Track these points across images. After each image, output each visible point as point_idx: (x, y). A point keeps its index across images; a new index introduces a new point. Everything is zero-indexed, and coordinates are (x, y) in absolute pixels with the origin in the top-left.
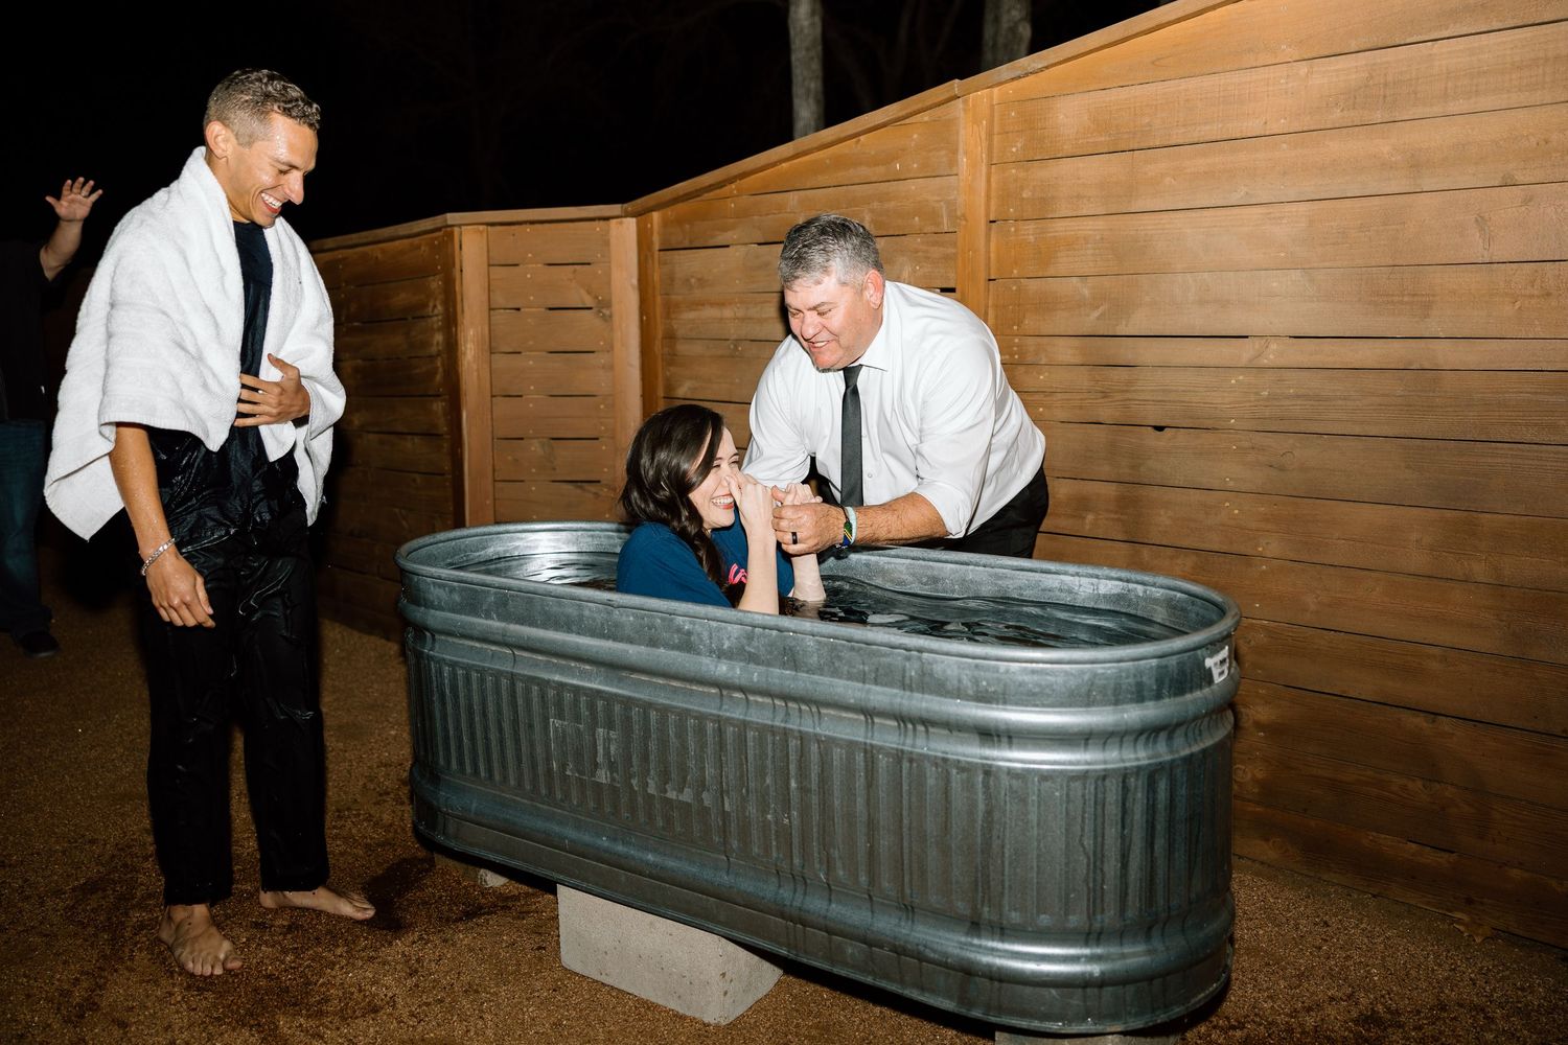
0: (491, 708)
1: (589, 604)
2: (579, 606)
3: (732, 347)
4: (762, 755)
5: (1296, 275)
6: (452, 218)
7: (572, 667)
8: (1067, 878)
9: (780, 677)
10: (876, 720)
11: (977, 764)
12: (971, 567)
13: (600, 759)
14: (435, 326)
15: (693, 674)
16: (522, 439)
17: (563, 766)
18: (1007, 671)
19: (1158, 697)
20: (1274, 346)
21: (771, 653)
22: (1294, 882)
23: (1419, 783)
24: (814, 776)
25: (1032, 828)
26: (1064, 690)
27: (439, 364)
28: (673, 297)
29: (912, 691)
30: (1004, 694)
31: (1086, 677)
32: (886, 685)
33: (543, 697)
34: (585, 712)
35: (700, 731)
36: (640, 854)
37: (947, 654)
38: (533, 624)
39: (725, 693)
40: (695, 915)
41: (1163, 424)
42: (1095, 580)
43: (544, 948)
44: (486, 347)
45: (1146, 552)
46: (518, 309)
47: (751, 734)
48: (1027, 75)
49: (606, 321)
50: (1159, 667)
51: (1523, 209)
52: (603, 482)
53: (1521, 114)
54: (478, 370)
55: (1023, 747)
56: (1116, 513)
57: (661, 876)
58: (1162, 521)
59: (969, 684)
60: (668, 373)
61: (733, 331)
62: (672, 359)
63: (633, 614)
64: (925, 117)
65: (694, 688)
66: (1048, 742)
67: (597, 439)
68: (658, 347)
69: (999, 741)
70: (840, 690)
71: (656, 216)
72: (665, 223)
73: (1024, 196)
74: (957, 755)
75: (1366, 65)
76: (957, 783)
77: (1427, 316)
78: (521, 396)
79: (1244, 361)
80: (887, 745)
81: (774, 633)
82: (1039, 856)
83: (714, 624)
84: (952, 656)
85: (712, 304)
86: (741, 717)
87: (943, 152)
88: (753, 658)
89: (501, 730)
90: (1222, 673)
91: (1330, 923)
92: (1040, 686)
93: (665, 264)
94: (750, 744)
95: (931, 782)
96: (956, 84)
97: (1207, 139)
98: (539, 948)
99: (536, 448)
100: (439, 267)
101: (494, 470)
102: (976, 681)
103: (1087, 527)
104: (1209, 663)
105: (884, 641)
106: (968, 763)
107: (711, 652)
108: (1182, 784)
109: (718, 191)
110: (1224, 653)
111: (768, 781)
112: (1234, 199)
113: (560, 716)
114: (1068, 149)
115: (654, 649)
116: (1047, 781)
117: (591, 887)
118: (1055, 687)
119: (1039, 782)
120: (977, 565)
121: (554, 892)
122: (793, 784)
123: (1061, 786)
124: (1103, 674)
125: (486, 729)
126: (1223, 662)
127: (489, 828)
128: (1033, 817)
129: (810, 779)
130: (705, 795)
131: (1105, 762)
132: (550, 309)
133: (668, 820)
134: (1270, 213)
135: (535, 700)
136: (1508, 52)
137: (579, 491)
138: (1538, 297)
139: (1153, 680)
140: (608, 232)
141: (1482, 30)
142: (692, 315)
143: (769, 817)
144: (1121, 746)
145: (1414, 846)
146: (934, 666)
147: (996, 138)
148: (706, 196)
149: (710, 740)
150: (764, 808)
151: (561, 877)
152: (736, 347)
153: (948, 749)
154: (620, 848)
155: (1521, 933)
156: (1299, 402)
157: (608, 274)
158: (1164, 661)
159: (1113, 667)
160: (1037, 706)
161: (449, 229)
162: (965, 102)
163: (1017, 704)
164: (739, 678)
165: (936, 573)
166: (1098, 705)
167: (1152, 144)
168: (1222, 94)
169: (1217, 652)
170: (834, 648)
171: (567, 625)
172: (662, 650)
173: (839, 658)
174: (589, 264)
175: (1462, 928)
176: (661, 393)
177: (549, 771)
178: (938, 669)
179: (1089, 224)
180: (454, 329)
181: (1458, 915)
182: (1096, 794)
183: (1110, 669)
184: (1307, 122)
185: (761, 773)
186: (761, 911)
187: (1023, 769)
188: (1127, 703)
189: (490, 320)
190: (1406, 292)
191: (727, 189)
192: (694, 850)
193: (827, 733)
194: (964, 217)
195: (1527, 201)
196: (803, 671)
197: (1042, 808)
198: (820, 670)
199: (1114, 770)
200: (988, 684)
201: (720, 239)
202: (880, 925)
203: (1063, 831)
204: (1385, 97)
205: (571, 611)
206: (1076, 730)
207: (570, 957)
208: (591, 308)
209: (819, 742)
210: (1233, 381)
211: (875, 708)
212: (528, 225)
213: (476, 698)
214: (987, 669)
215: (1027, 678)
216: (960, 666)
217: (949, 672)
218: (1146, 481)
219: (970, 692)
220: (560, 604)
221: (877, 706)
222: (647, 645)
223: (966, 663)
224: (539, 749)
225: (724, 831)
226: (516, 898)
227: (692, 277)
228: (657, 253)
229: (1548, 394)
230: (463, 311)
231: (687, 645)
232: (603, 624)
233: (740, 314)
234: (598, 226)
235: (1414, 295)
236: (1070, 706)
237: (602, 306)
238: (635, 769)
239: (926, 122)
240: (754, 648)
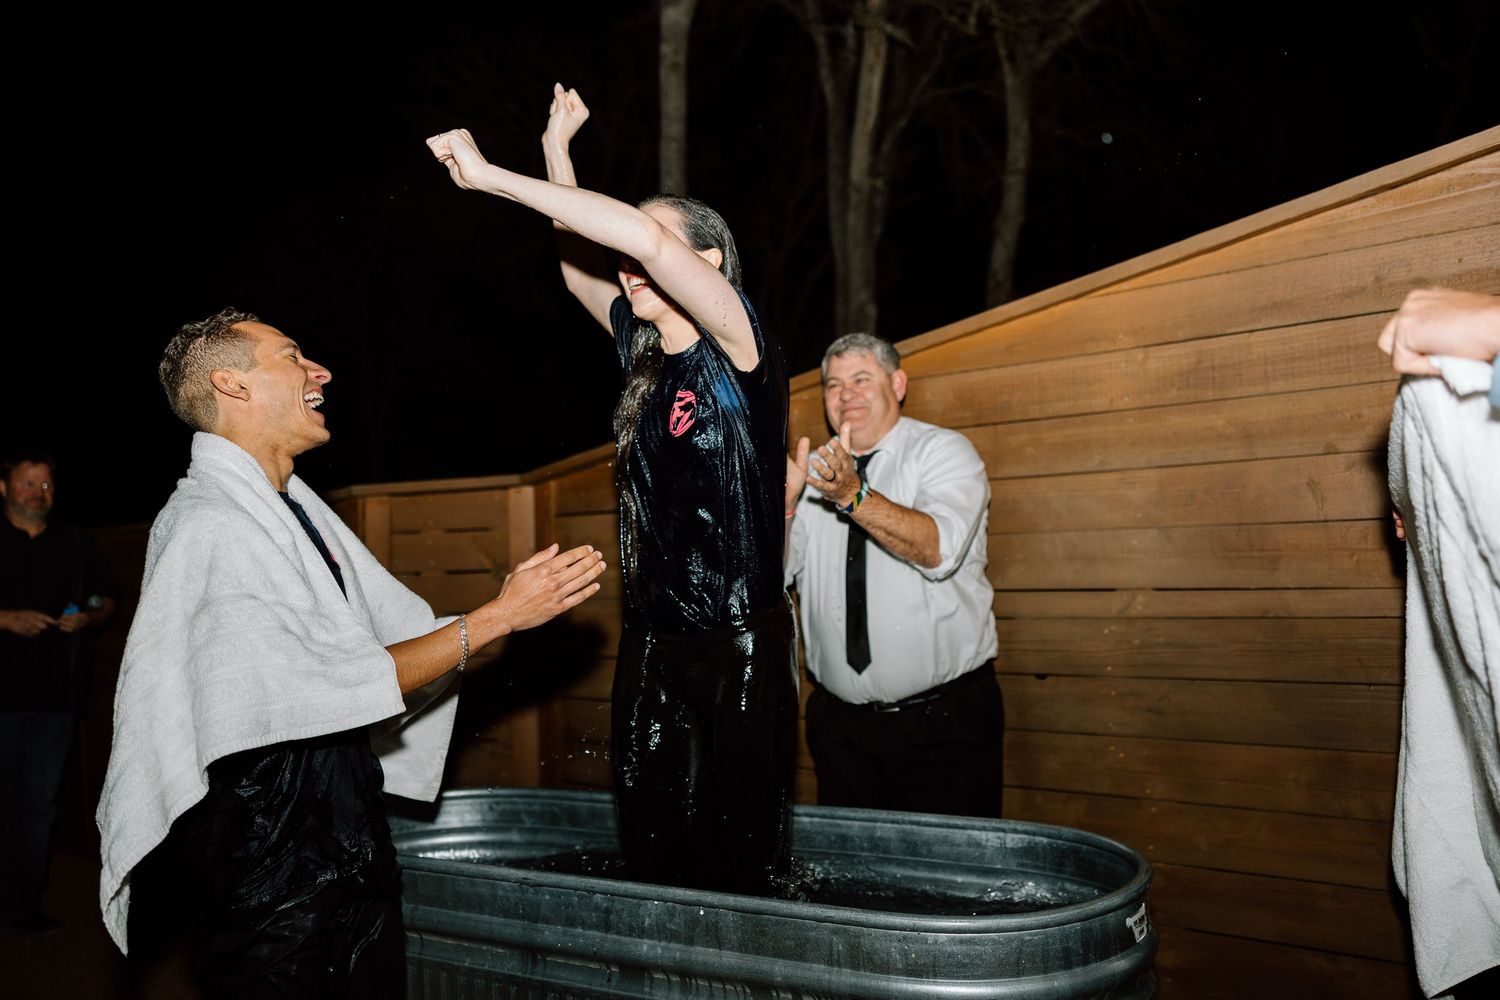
1: (503, 883)
2: (492, 885)
5: (1153, 533)
6: (357, 490)
7: (483, 951)
12: (879, 824)
18: (936, 942)
19: (1085, 962)
20: (1140, 598)
29: (839, 966)
30: (934, 966)
31: (1014, 945)
38: (443, 904)
41: (1044, 671)
42: (1001, 834)
46: (418, 574)
50: (1084, 930)
51: (1348, 473)
53: (1335, 393)
58: (1051, 767)
71: (553, 485)
72: (561, 491)
75: (1193, 352)
77: (1276, 569)
79: (1113, 614)
88: (673, 936)
90: (1141, 932)
92: (969, 956)
93: (563, 527)
97: (1061, 414)
102: (905, 954)
104: (1130, 922)
110: (1142, 910)
112: (1090, 466)
120: (884, 821)
124: (1030, 940)
126: (1141, 920)
132: (450, 572)
134: (1124, 478)
136: (1315, 341)
138: (1372, 551)
140: (507, 500)
156: (1169, 650)
157: (507, 538)
158: (1087, 924)
159: (1039, 933)
161: (353, 499)
163: (947, 976)
165: (844, 831)
167: (1012, 419)
168: (1071, 376)
169: (1136, 910)
171: (479, 904)
172: (580, 930)
174: (488, 530)
178: (866, 942)
183: (1036, 936)
184: (1149, 400)
188: (1056, 970)
190: (1254, 548)
195: (1348, 467)
204: (1214, 378)
208: (489, 570)
210: (1106, 631)
212: (430, 495)
214: (916, 941)
218: (1033, 728)
219: (900, 966)
221: (805, 983)
222: (564, 925)
228: (554, 518)
232: (517, 903)
234: (497, 495)
235: (1262, 550)
237: (501, 568)
240: (676, 925)
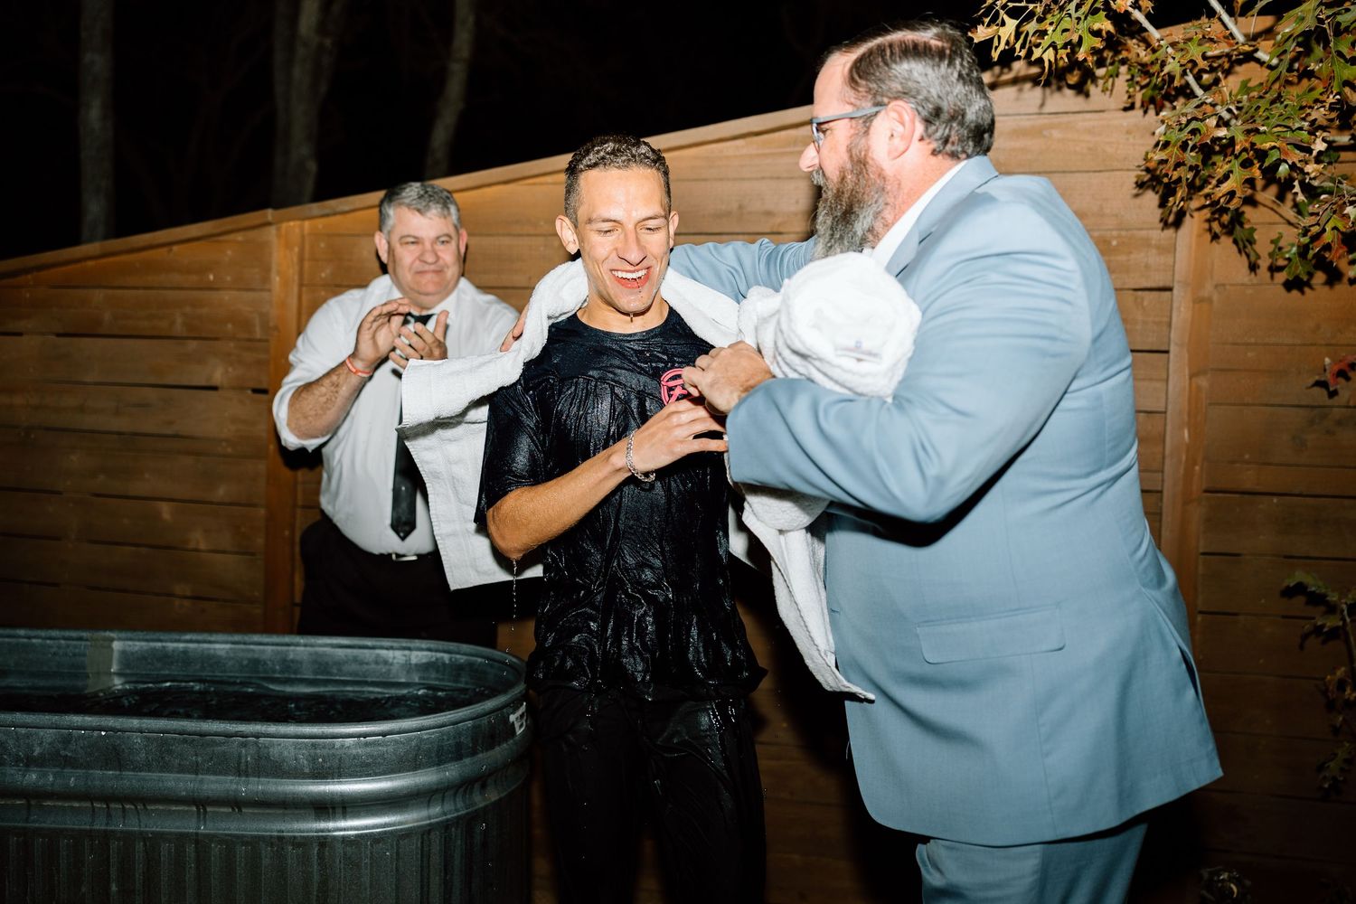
3: (23, 434)
4: (78, 863)
9: (102, 778)
10: (209, 809)
11: (313, 836)
12: (292, 648)
18: (342, 746)
19: (474, 753)
21: (91, 755)
24: (138, 876)
25: (366, 889)
26: (394, 757)
29: (247, 776)
30: (339, 768)
31: (413, 744)
32: (220, 773)
37: (284, 737)
39: (33, 802)
42: (407, 652)
47: (64, 843)
48: (335, 215)
50: (474, 727)
55: (357, 815)
59: (305, 762)
61: (25, 419)
64: (239, 237)
69: (334, 813)
70: (171, 784)
74: (292, 832)
76: (292, 859)
80: (221, 832)
83: (23, 731)
84: (288, 738)
86: (53, 826)
87: (256, 270)
88: (69, 763)
90: (521, 726)
92: (372, 756)
94: (63, 853)
95: (266, 862)
96: (270, 214)
104: (512, 718)
105: (219, 730)
106: (303, 837)
107: (17, 760)
110: (523, 709)
111: (83, 890)
116: (379, 843)
118: (386, 756)
119: (372, 845)
122: (114, 888)
123: (392, 846)
124: (428, 739)
126: (522, 716)
128: (366, 880)
129: (134, 881)
131: (429, 818)
139: (469, 739)
144: (443, 800)
146: (271, 750)
147: (307, 265)
149: (13, 855)
152: (28, 434)
153: (283, 828)
158: (477, 722)
159: (436, 732)
160: (369, 775)
162: (278, 229)
163: (351, 776)
164: (53, 784)
165: (256, 656)
166: (424, 768)
168: (496, 253)
169: (518, 708)
170: (164, 742)
173: (170, 752)
178: (274, 752)
182: (422, 847)
183: (433, 734)
185: (76, 882)
187: (357, 836)
188: (449, 762)
191: (21, 279)
193: (154, 829)
194: (276, 328)
196: (129, 770)
197: (375, 869)
198: (148, 767)
199: (437, 823)
200: (324, 761)
203: (394, 886)
206: (405, 792)
209: (144, 840)
211: (208, 798)
214: (324, 747)
215: (360, 751)
216: (295, 745)
217: (286, 753)
219: (307, 770)
221: (211, 795)
223: (303, 743)
233: (34, 401)
236: (400, 771)
239: (239, 242)
240: (71, 751)
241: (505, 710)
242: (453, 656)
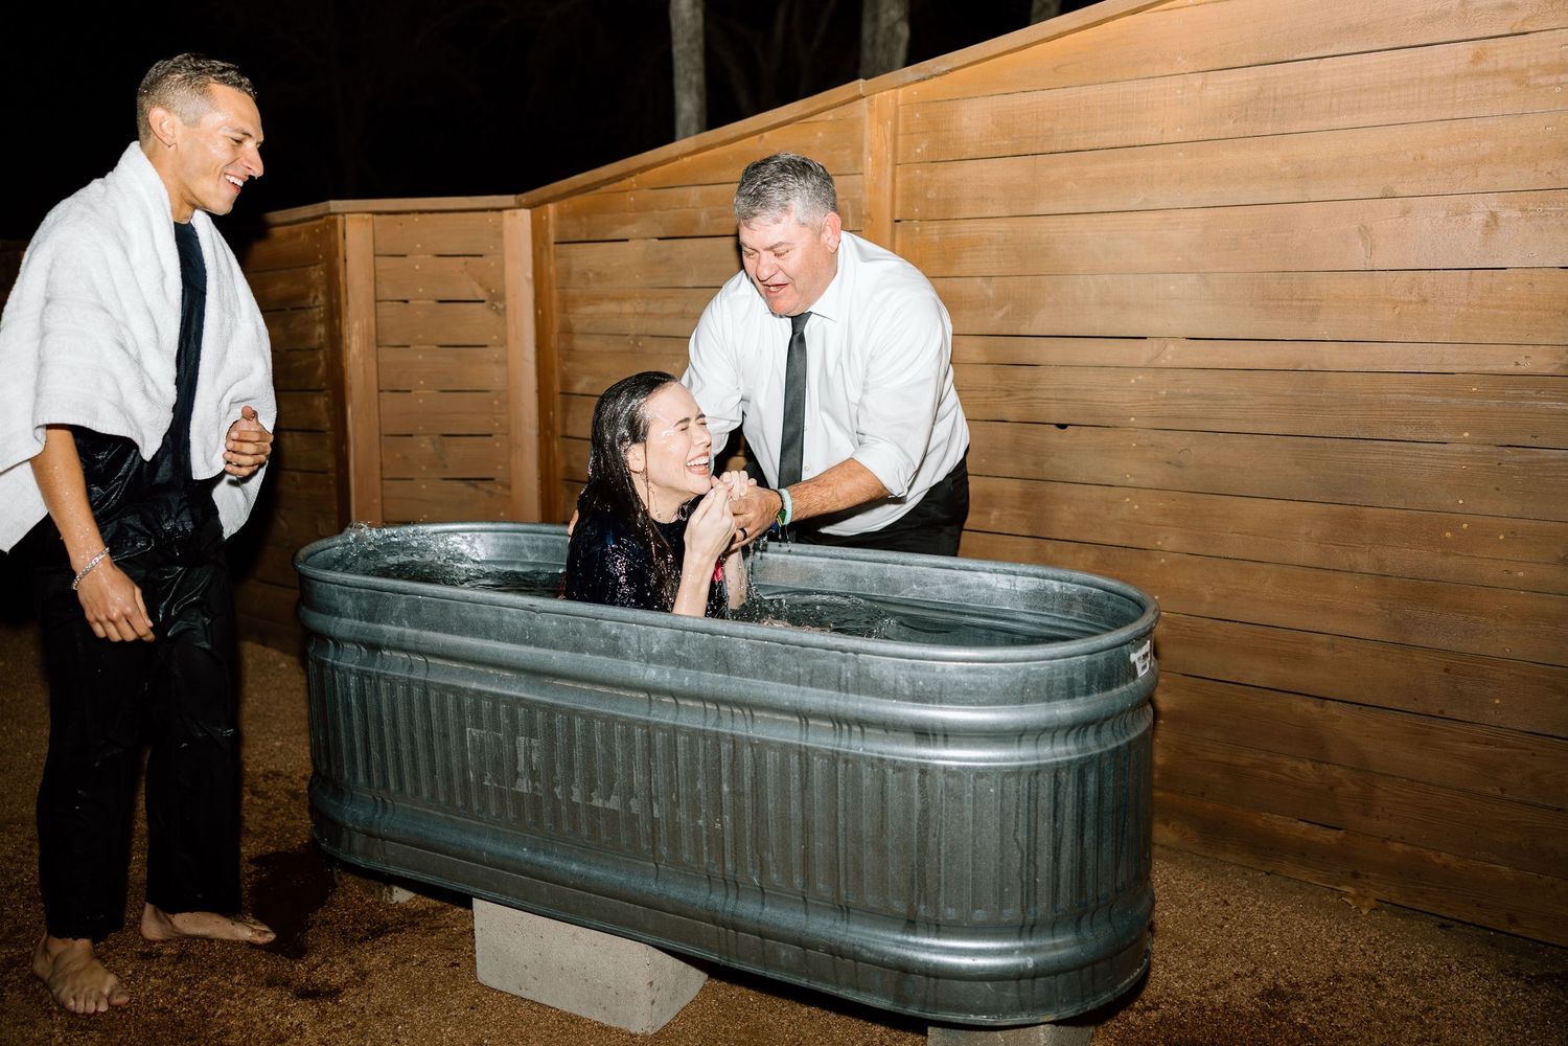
0: (402, 719)
1: (510, 609)
2: (499, 611)
3: (632, 342)
4: (693, 760)
5: (1192, 279)
6: (335, 205)
7: (490, 674)
8: (1001, 873)
9: (712, 681)
10: (811, 722)
11: (913, 763)
12: (889, 565)
13: (521, 768)
14: (317, 318)
15: (620, 679)
16: (411, 435)
17: (481, 777)
18: (944, 671)
19: (1088, 692)
20: (1171, 347)
21: (702, 656)
22: (1192, 863)
23: (1309, 765)
24: (747, 780)
25: (968, 824)
26: (999, 688)
27: (321, 357)
28: (571, 291)
29: (847, 692)
30: (940, 693)
31: (1020, 675)
32: (821, 687)
33: (459, 706)
34: (504, 720)
35: (628, 736)
36: (564, 865)
37: (884, 655)
38: (448, 630)
39: (653, 697)
40: (621, 924)
41: (1065, 423)
42: (1012, 577)
43: (458, 965)
44: (373, 340)
45: (1049, 547)
46: (406, 301)
47: (681, 739)
48: (931, 77)
49: (499, 314)
50: (1089, 663)
51: (1402, 219)
52: (497, 480)
53: (1400, 130)
54: (364, 364)
55: (959, 745)
56: (1020, 509)
57: (584, 885)
58: (1065, 517)
59: (906, 684)
60: (565, 369)
61: (632, 326)
62: (569, 354)
63: (556, 620)
64: (830, 115)
65: (622, 693)
66: (983, 740)
67: (490, 435)
68: (554, 341)
69: (935, 740)
70: (774, 693)
71: (551, 208)
72: (561, 216)
73: (929, 196)
74: (893, 754)
75: (1257, 79)
76: (893, 783)
77: (1314, 320)
78: (409, 391)
79: (1142, 363)
80: (823, 746)
81: (706, 636)
82: (974, 852)
83: (642, 628)
84: (888, 656)
85: (612, 299)
86: (671, 722)
87: (848, 151)
88: (683, 662)
89: (412, 740)
90: (1144, 667)
91: (1229, 902)
92: (975, 684)
93: (561, 257)
94: (681, 748)
95: (867, 782)
96: (860, 85)
97: (1107, 145)
98: (453, 965)
99: (425, 444)
100: (321, 257)
101: (382, 468)
102: (912, 682)
103: (993, 523)
104: (1134, 657)
105: (819, 642)
106: (904, 762)
107: (640, 656)
108: (1109, 776)
109: (617, 184)
110: (1146, 648)
111: (699, 786)
112: (1134, 204)
113: (478, 724)
114: (972, 151)
115: (579, 654)
116: (982, 778)
117: (509, 899)
118: (990, 685)
119: (974, 779)
120: (896, 563)
121: (470, 906)
122: (725, 788)
123: (997, 782)
124: (1036, 671)
125: (396, 740)
126: (1145, 656)
127: (399, 842)
128: (969, 814)
129: (743, 784)
130: (633, 802)
131: (1038, 758)
132: (441, 302)
133: (594, 829)
134: (1167, 219)
135: (451, 708)
136: (1388, 71)
137: (471, 490)
138: (1416, 303)
139: (1084, 675)
140: (501, 222)
141: (1363, 50)
142: (590, 309)
143: (700, 822)
144: (1052, 742)
145: (1304, 824)
146: (871, 667)
147: (900, 139)
148: (604, 189)
149: (638, 745)
150: (695, 812)
151: (478, 891)
152: (636, 343)
153: (883, 750)
154: (542, 859)
155: (1402, 903)
156: (1195, 401)
157: (502, 267)
158: (1093, 658)
159: (1046, 665)
160: (973, 704)
161: (332, 217)
162: (870, 102)
163: (952, 703)
164: (670, 683)
165: (853, 571)
166: (1032, 702)
167: (1053, 149)
168: (1121, 102)
169: (1140, 647)
170: (768, 650)
171: (486, 631)
172: (587, 655)
173: (774, 661)
174: (481, 256)
175: (1350, 901)
176: (557, 388)
177: (466, 782)
178: (874, 670)
179: (992, 225)
180: (337, 321)
181: (1345, 889)
182: (1030, 788)
183: (1044, 666)
184: (1202, 132)
185: (692, 778)
186: (690, 917)
187: (959, 767)
188: (1059, 699)
189: (376, 312)
190: (1295, 297)
191: (626, 183)
192: (621, 858)
193: (760, 736)
194: (869, 216)
195: (1405, 212)
196: (737, 675)
197: (978, 805)
198: (753, 673)
199: (1046, 765)
200: (925, 684)
201: (618, 233)
202: (815, 927)
203: (998, 826)
204: (1274, 110)
205: (489, 616)
206: (1011, 727)
207: (487, 972)
208: (482, 301)
209: (752, 745)
210: (1133, 381)
211: (810, 710)
212: (416, 215)
213: (385, 709)
214: (925, 669)
215: (962, 677)
216: (897, 667)
217: (885, 673)
218: (1049, 478)
219: (907, 692)
220: (477, 610)
221: (812, 708)
222: (571, 651)
223: (902, 663)
224: (454, 760)
225: (653, 839)
226: (425, 913)
227: (590, 270)
228: (552, 246)
229: (1425, 395)
230: (347, 303)
231: (614, 649)
232: (524, 630)
233: (641, 308)
234: (491, 217)
235: (1303, 300)
236: (1005, 704)
237: (495, 300)
238: (559, 777)
239: (831, 121)
240: (685, 652)
241: (1125, 648)
242: (1064, 584)
